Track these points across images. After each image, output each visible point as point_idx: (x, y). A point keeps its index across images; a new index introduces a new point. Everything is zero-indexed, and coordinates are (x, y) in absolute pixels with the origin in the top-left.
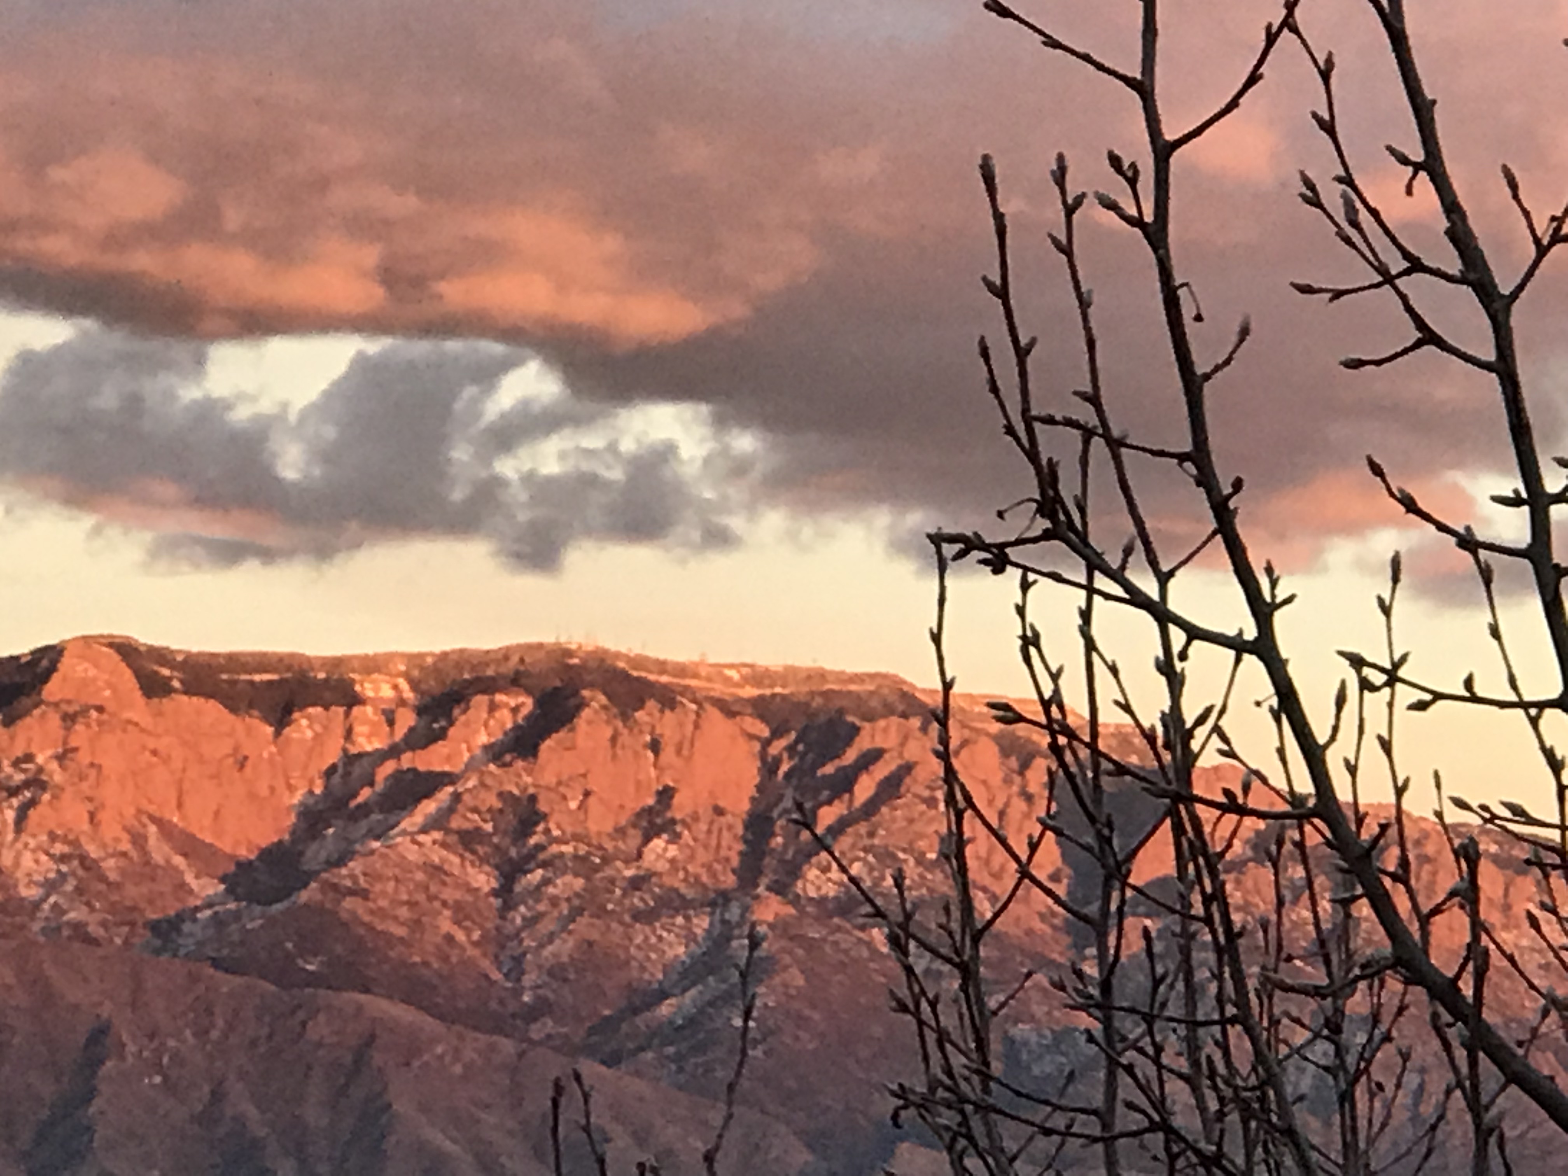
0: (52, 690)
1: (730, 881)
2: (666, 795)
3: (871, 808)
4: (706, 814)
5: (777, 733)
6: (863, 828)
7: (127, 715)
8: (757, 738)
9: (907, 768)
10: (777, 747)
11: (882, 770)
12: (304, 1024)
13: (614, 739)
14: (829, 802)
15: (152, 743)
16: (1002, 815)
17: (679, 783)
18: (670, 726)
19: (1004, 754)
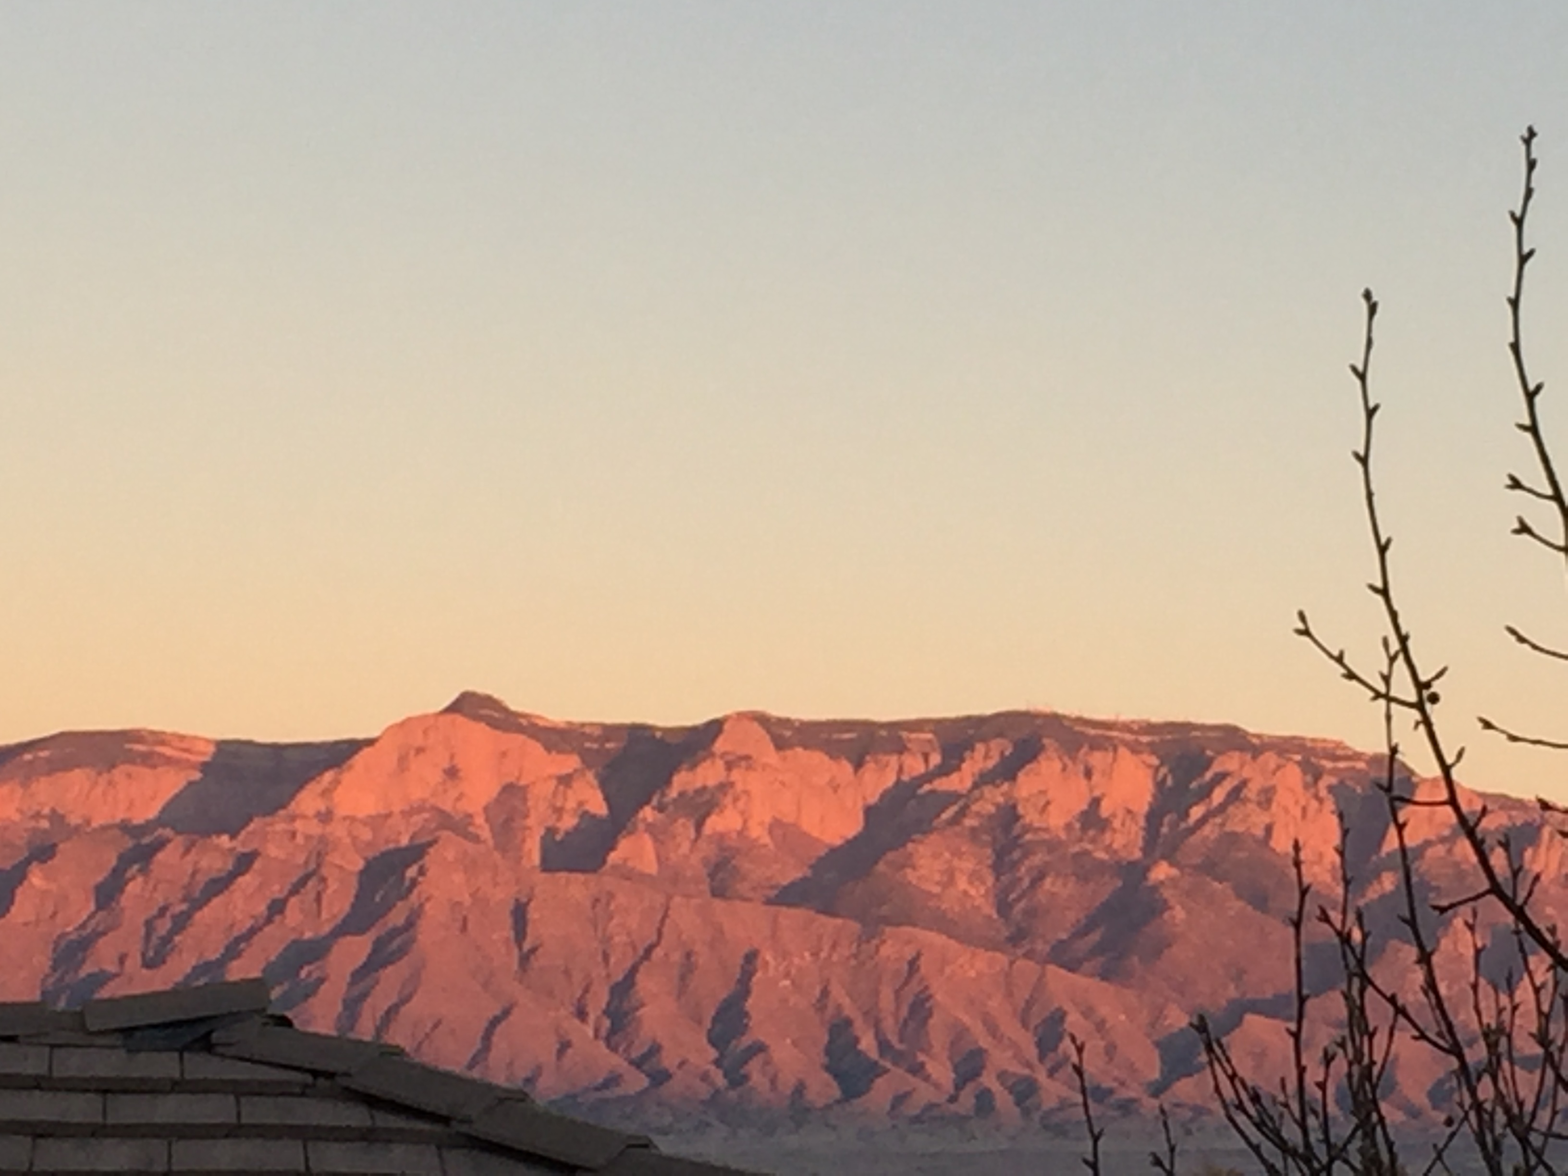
0: (719, 746)
1: (1138, 854)
2: (1096, 802)
3: (1222, 808)
4: (1121, 813)
5: (1162, 764)
6: (1218, 820)
7: (765, 760)
8: (1149, 766)
9: (1244, 783)
10: (1164, 770)
11: (1228, 785)
12: (877, 949)
13: (1064, 769)
14: (1197, 804)
15: (780, 778)
16: (1304, 810)
17: (1104, 795)
18: (1098, 759)
19: (1305, 772)
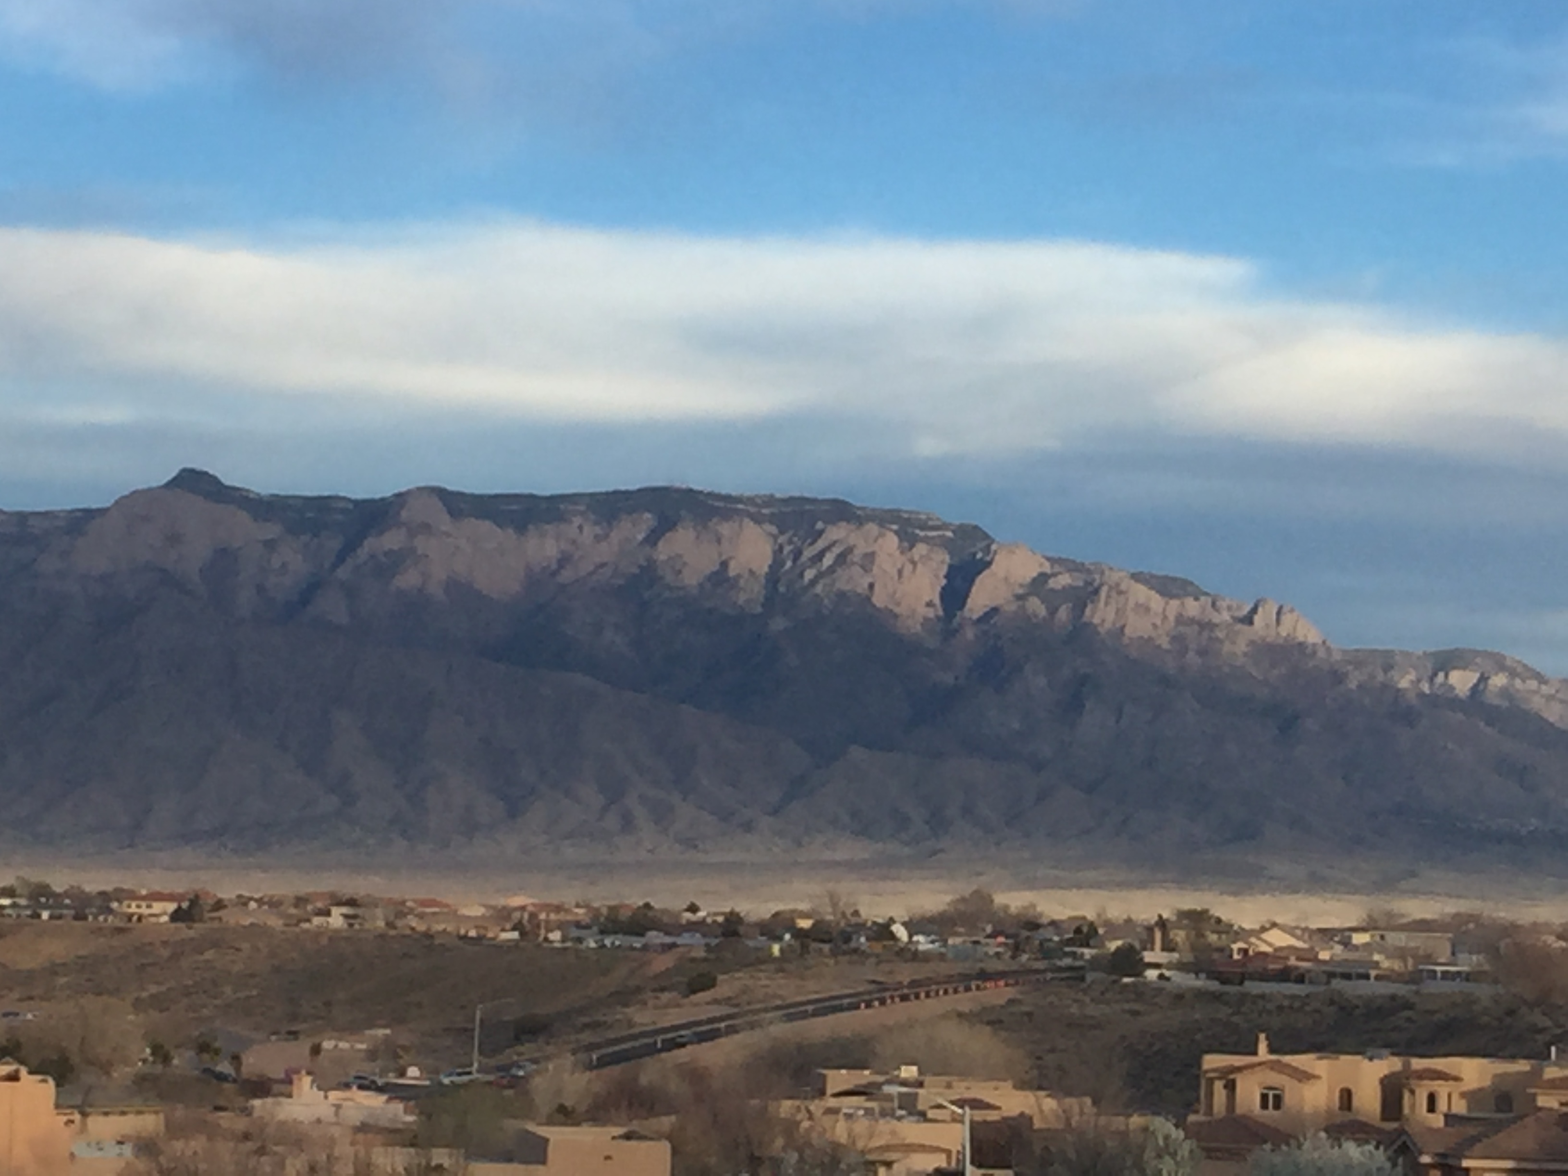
0: (403, 517)
1: (759, 610)
2: (724, 565)
3: (831, 570)
4: (746, 575)
5: (782, 532)
6: (826, 580)
7: (441, 527)
8: (771, 534)
9: (850, 550)
10: (782, 539)
11: (837, 550)
12: (538, 689)
13: (698, 536)
14: (810, 567)
15: (455, 542)
16: (900, 572)
17: (731, 558)
18: (725, 529)
19: (901, 540)
